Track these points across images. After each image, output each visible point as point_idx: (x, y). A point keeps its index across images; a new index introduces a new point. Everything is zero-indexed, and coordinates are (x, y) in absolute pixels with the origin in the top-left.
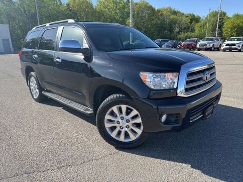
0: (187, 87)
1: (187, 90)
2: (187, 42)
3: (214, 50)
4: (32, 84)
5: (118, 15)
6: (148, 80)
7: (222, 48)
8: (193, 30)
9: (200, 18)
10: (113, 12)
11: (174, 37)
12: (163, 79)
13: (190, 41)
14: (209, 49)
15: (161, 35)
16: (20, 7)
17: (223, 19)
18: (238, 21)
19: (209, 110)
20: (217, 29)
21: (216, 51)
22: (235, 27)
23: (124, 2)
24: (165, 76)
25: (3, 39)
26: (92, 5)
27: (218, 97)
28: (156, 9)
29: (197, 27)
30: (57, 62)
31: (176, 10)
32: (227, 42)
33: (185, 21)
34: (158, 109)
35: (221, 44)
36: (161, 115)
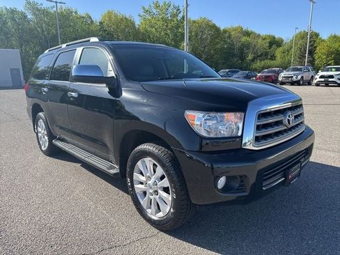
0: (258, 135)
1: (257, 139)
2: (265, 73)
3: (303, 85)
4: (39, 129)
5: (169, 37)
6: (197, 122)
7: (315, 81)
8: (273, 58)
9: (282, 41)
10: (163, 34)
11: (247, 66)
12: (221, 121)
13: (269, 72)
14: (295, 82)
15: (228, 63)
16: (36, 26)
17: (315, 41)
18: (336, 45)
19: (295, 171)
20: (307, 55)
21: (305, 85)
22: (332, 53)
23: (177, 20)
24: (223, 117)
25: (11, 70)
26: (133, 24)
27: (308, 151)
28: (222, 29)
29: (278, 52)
30: (72, 97)
31: (250, 30)
32: (321, 73)
33: (262, 45)
34: (212, 168)
35: (312, 76)
36: (217, 178)
